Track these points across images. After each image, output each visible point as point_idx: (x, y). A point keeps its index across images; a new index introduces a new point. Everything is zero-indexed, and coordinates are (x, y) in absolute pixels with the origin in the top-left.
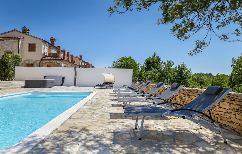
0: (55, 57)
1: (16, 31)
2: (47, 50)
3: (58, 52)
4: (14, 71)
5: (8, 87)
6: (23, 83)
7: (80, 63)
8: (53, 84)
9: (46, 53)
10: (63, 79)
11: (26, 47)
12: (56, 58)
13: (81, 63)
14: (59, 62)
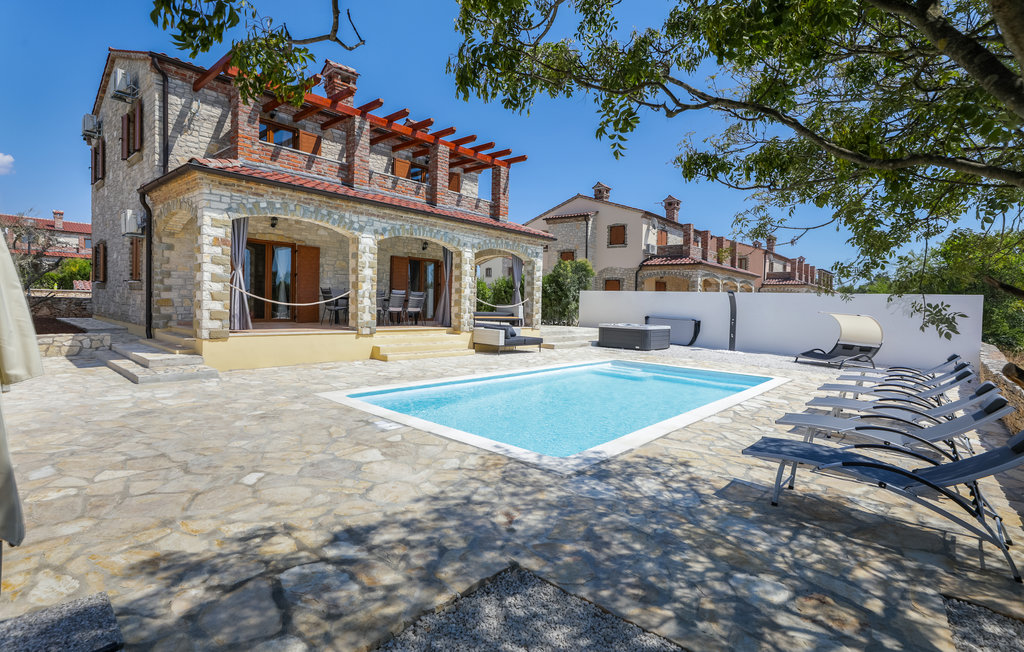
0: (676, 258)
1: (582, 197)
2: (656, 238)
3: (687, 241)
4: (577, 301)
5: (566, 343)
6: (594, 334)
7: (768, 264)
8: (666, 340)
9: (653, 247)
10: (698, 325)
11: (604, 236)
12: (678, 261)
13: (771, 265)
14: (687, 271)
